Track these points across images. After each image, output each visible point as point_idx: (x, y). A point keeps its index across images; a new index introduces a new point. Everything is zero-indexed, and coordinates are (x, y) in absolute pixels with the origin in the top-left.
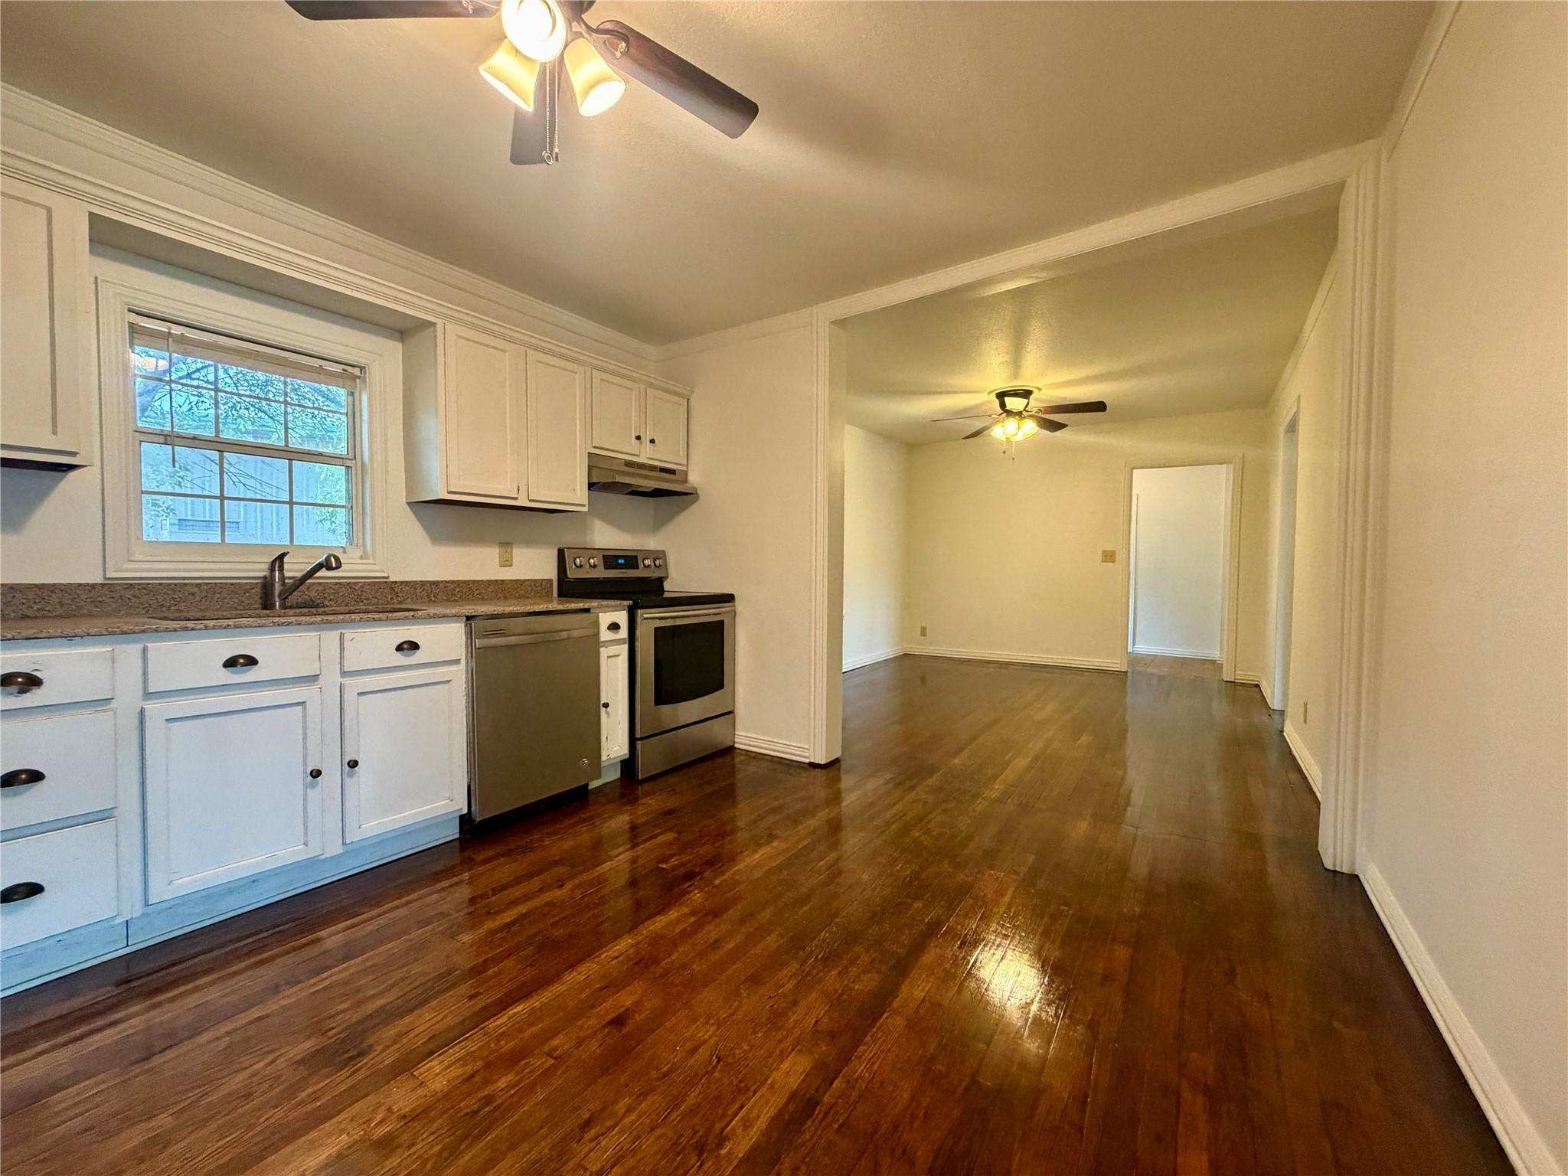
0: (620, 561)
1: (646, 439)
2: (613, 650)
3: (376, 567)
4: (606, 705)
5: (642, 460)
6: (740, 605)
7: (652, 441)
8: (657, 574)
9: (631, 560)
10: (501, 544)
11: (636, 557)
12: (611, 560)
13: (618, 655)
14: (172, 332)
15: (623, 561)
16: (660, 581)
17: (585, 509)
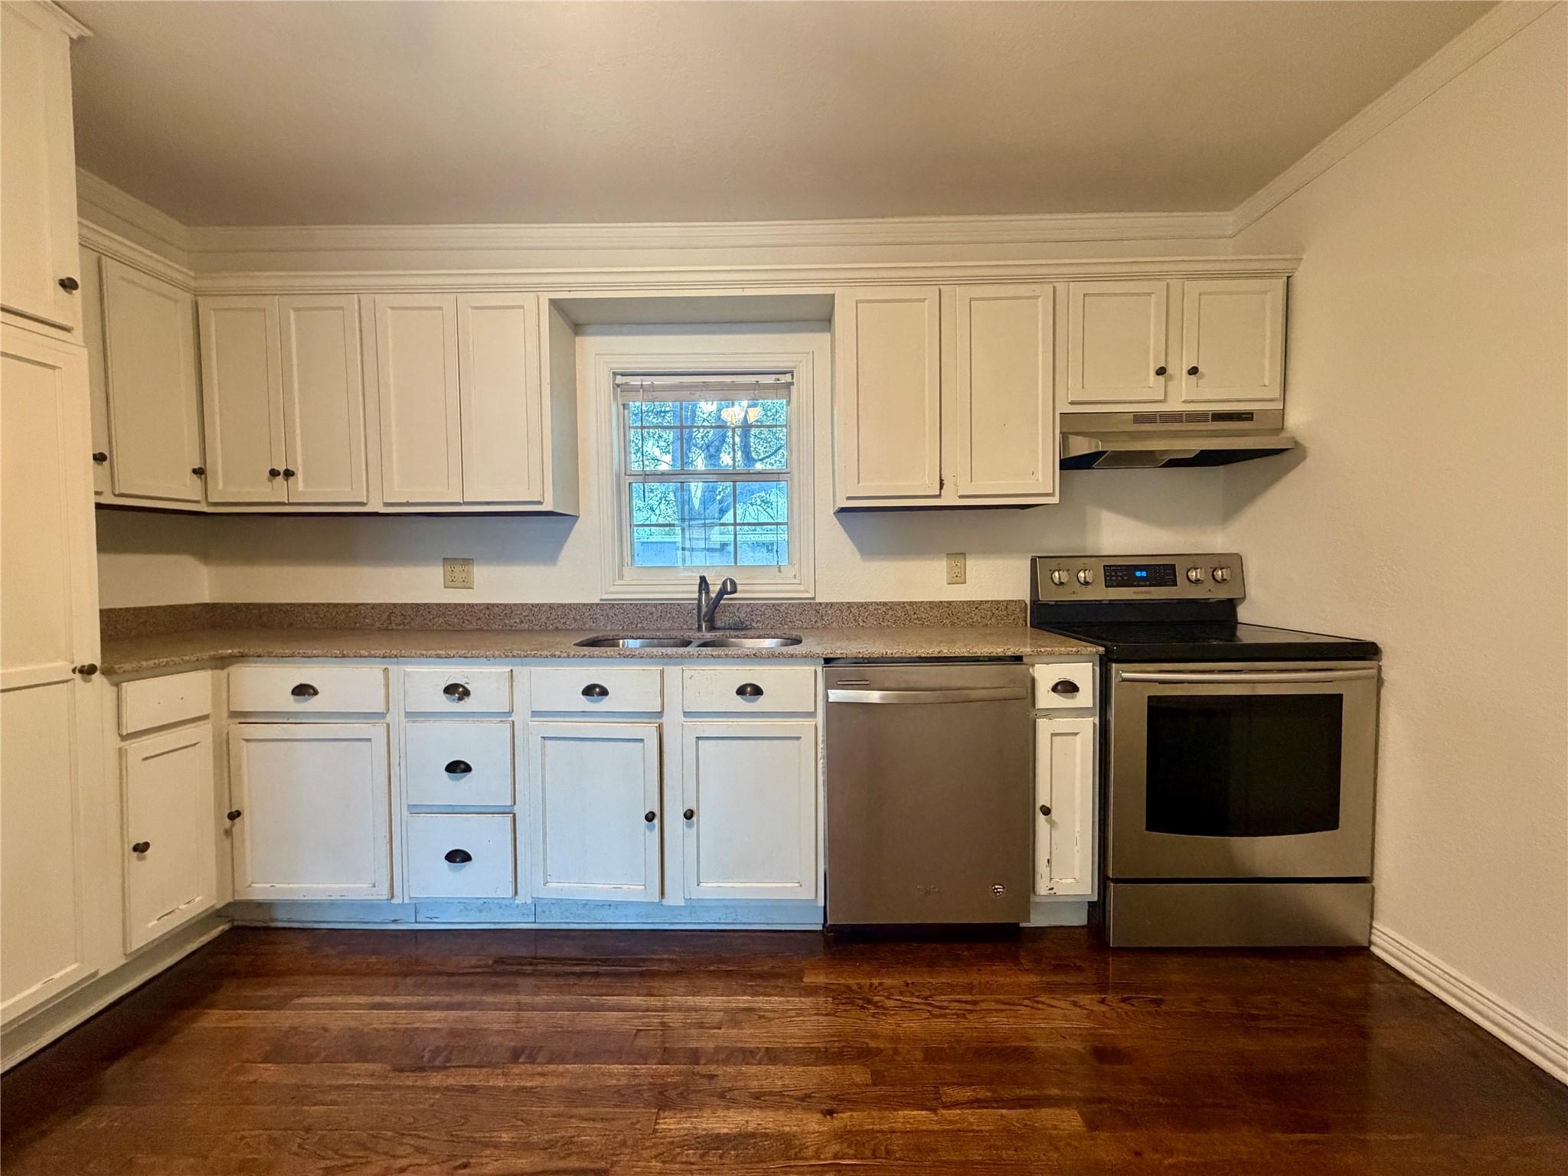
0: (1138, 574)
1: (1178, 368)
2: (1062, 724)
3: (801, 588)
4: (1046, 811)
5: (1174, 406)
6: (1391, 666)
7: (1193, 371)
8: (1221, 594)
9: (1162, 572)
10: (949, 555)
11: (1173, 567)
12: (1119, 573)
13: (1076, 734)
14: (644, 383)
15: (1144, 574)
16: (1231, 605)
17: (1055, 500)
